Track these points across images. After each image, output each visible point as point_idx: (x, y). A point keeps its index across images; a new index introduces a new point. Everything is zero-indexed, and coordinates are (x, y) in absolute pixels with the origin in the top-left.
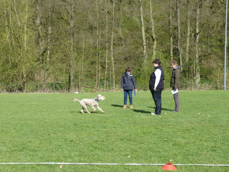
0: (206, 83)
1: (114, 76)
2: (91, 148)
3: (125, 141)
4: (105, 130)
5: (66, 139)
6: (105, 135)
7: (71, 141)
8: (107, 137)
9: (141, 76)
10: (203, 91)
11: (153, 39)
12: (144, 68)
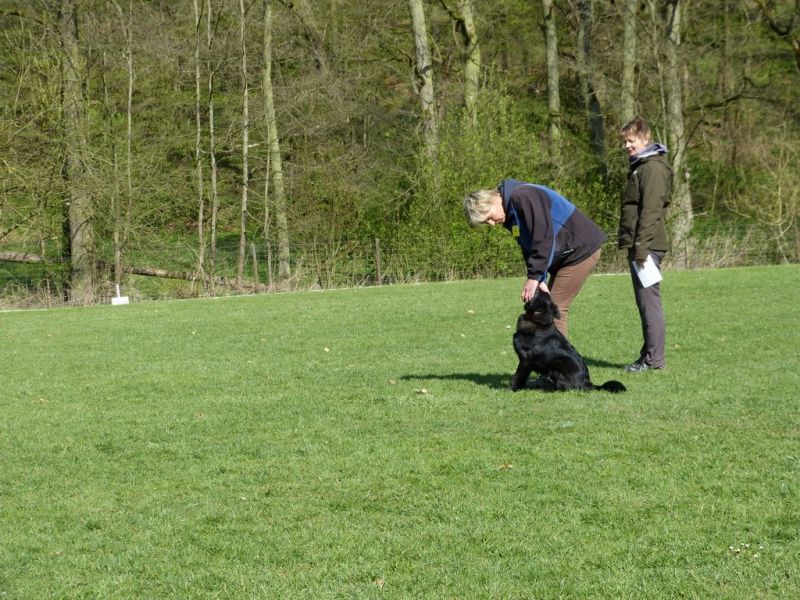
0: (720, 234)
1: (282, 218)
2: (191, 554)
3: (355, 511)
4: (252, 465)
5: (67, 517)
6: (257, 490)
7: (90, 527)
8: (268, 500)
9: (416, 212)
10: (712, 272)
11: (464, 31)
12: (425, 175)
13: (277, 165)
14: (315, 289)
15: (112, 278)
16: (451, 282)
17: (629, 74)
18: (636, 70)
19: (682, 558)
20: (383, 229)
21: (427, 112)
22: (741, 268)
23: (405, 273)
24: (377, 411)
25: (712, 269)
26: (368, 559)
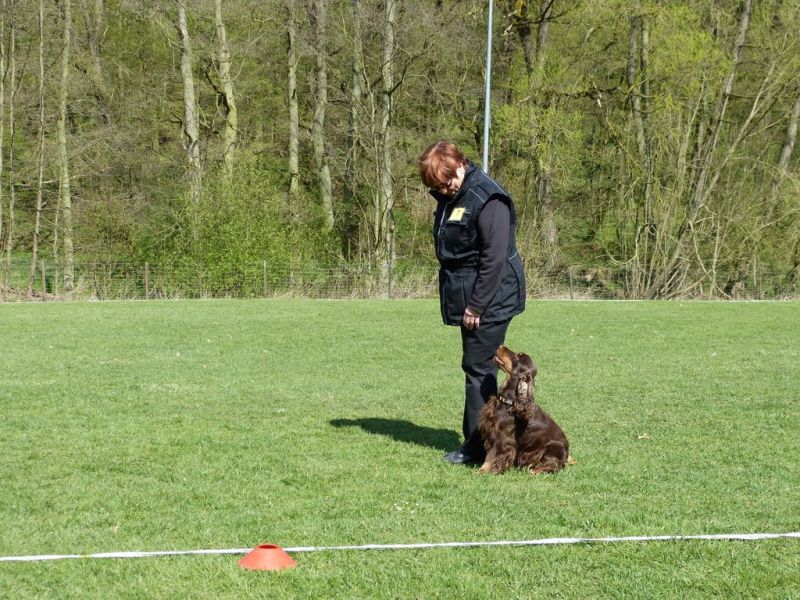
0: (415, 273)
1: (69, 242)
9: (178, 243)
11: (225, 103)
12: (188, 214)
13: (67, 199)
14: (93, 299)
16: (206, 299)
19: (358, 512)
20: (152, 255)
21: (193, 165)
23: (168, 293)
26: (107, 509)
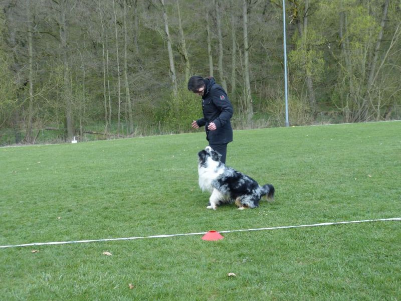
0: (261, 118)
1: (131, 115)
2: (99, 219)
3: (149, 204)
4: (119, 191)
5: (62, 208)
6: (120, 198)
7: (70, 211)
9: (171, 114)
10: (259, 130)
11: (185, 59)
12: (173, 102)
13: (129, 100)
14: (141, 137)
15: (79, 135)
16: (182, 134)
17: (234, 71)
18: (236, 70)
20: (161, 118)
21: (174, 83)
22: (267, 129)
23: (168, 132)
24: (157, 174)
25: (259, 129)
